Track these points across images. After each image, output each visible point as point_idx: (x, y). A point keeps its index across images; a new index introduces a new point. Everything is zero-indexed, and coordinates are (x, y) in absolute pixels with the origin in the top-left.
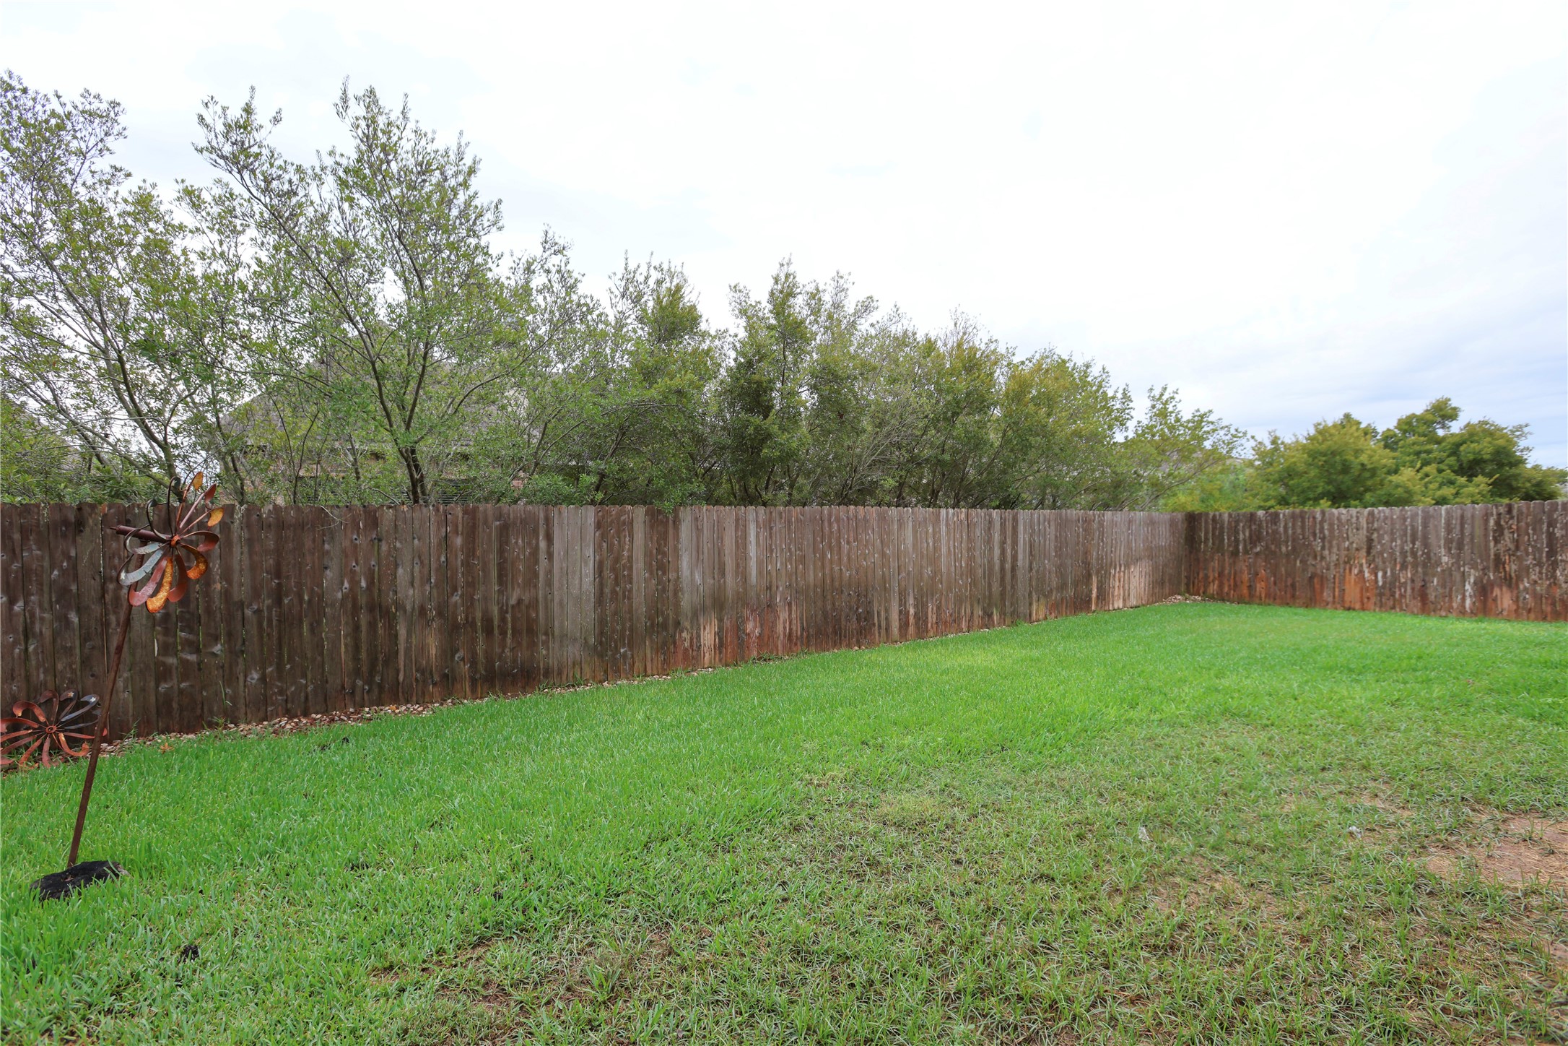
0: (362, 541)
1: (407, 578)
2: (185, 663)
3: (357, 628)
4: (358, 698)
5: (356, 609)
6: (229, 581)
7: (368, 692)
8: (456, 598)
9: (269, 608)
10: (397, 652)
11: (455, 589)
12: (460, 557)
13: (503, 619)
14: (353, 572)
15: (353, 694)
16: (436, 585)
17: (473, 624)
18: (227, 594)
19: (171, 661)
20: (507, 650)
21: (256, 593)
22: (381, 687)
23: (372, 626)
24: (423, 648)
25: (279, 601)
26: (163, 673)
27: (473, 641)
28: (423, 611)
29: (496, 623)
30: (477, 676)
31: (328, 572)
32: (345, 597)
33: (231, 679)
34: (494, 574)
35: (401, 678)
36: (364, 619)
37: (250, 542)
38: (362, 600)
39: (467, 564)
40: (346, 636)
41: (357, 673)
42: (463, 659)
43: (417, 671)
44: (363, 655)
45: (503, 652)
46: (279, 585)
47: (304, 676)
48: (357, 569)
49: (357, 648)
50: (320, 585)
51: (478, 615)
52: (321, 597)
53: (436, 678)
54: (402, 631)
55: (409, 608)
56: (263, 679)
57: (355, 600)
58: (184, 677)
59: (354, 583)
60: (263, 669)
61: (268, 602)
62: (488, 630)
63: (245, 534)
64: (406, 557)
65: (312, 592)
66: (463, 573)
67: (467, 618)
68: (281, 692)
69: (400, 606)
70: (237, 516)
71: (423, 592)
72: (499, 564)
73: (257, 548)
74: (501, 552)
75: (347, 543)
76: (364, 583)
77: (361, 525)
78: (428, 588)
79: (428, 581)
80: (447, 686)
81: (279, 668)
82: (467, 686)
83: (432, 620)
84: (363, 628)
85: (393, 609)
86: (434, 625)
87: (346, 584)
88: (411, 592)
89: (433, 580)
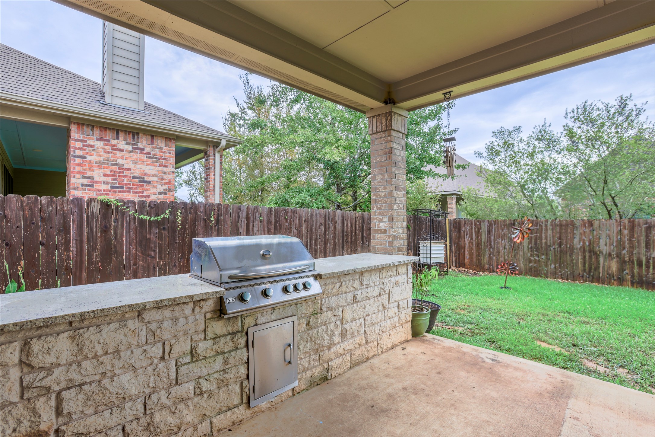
0: (587, 230)
1: (604, 243)
2: (535, 259)
3: (585, 257)
4: (584, 279)
5: (584, 251)
6: (547, 240)
7: (588, 277)
8: (624, 252)
9: (557, 248)
10: (599, 267)
11: (624, 248)
12: (627, 237)
13: (648, 262)
14: (584, 240)
15: (583, 277)
16: (616, 246)
17: (633, 262)
18: (546, 243)
19: (532, 258)
20: (649, 274)
21: (554, 244)
22: (593, 277)
23: (590, 257)
24: (609, 267)
25: (560, 246)
26: (530, 261)
27: (633, 268)
28: (610, 254)
29: (644, 263)
30: (634, 281)
31: (575, 239)
32: (581, 247)
33: (546, 266)
34: (643, 245)
35: (601, 275)
36: (587, 254)
37: (552, 229)
38: (587, 249)
39: (630, 240)
40: (581, 259)
41: (584, 271)
42: (627, 274)
43: (607, 274)
44: (587, 265)
45: (648, 274)
46: (560, 242)
47: (567, 269)
48: (585, 239)
49: (584, 263)
50: (573, 243)
51: (635, 259)
52: (573, 246)
53: (615, 278)
54: (601, 260)
55: (604, 253)
56: (555, 267)
57: (584, 248)
58: (535, 263)
59: (584, 243)
60: (555, 265)
61: (557, 246)
62: (640, 264)
63: (551, 227)
64: (603, 236)
65: (570, 245)
66: (628, 243)
67: (630, 259)
68: (560, 272)
69: (601, 252)
70: (549, 222)
71: (610, 248)
72: (646, 241)
73: (554, 231)
74: (647, 236)
75: (581, 231)
76: (587, 244)
77: (587, 225)
78: (612, 247)
79: (613, 244)
80: (621, 281)
81: (560, 265)
82: (629, 284)
83: (614, 258)
84: (587, 257)
85: (598, 253)
86: (615, 260)
87: (581, 243)
88: (605, 248)
89: (615, 245)
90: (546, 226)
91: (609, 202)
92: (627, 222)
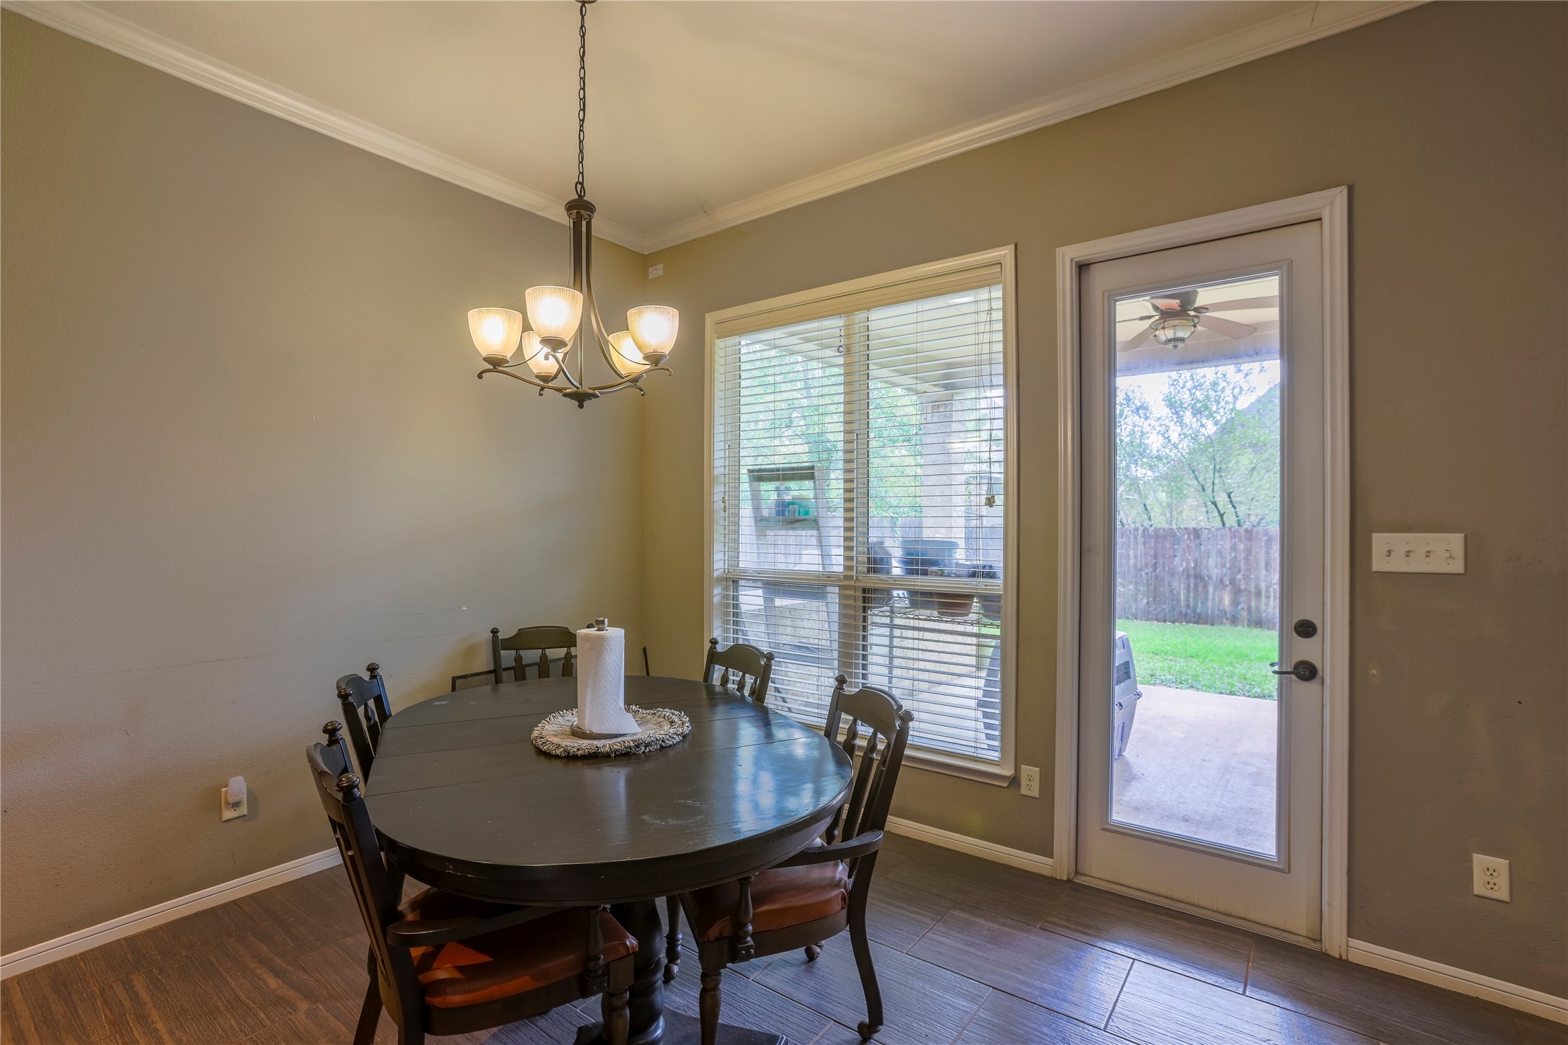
0: (1192, 545)
1: (1214, 564)
3: (1188, 585)
4: (1188, 619)
5: (1188, 576)
6: (1136, 560)
7: (1194, 617)
8: (1239, 576)
9: (1151, 572)
10: (1208, 600)
11: (1239, 572)
12: (1243, 555)
13: (1267, 591)
14: (1188, 559)
15: (1186, 616)
16: (1230, 569)
18: (1135, 566)
20: (1270, 608)
21: (1146, 566)
22: (1199, 616)
23: (1196, 585)
24: (1221, 600)
25: (1155, 569)
27: (1249, 599)
28: (1221, 581)
29: (1263, 592)
30: (1251, 619)
31: (1176, 559)
32: (1184, 570)
34: (1262, 564)
35: (1209, 613)
36: (1192, 582)
37: (1144, 543)
38: (1192, 572)
39: (1246, 559)
40: (1184, 588)
41: (1188, 607)
42: (1243, 609)
43: (1218, 610)
45: (1267, 608)
46: (1156, 563)
47: (1164, 604)
48: (1190, 558)
49: (1188, 595)
50: (1173, 564)
52: (1173, 569)
53: (1228, 616)
54: (1211, 590)
55: (1214, 578)
56: (1148, 603)
57: (1188, 571)
59: (1188, 564)
60: (1148, 598)
61: (1151, 569)
63: (1143, 540)
64: (1213, 553)
65: (1169, 567)
66: (1244, 564)
67: (1246, 587)
68: (1155, 610)
69: (1210, 578)
70: (1140, 532)
71: (1222, 572)
72: (1266, 560)
73: (1147, 546)
75: (1185, 545)
76: (1192, 565)
77: (1192, 537)
78: (1225, 570)
79: (1225, 566)
80: (1234, 621)
81: (1154, 599)
82: (1246, 622)
83: (1227, 586)
84: (1192, 586)
85: (1207, 578)
86: (1228, 589)
87: (1184, 565)
88: (1216, 571)
89: (1228, 566)
90: (1136, 537)
91: (1222, 499)
92: (1243, 533)
